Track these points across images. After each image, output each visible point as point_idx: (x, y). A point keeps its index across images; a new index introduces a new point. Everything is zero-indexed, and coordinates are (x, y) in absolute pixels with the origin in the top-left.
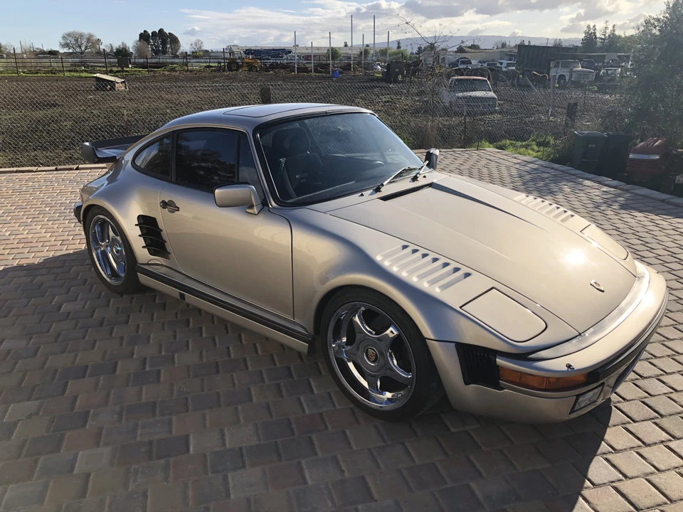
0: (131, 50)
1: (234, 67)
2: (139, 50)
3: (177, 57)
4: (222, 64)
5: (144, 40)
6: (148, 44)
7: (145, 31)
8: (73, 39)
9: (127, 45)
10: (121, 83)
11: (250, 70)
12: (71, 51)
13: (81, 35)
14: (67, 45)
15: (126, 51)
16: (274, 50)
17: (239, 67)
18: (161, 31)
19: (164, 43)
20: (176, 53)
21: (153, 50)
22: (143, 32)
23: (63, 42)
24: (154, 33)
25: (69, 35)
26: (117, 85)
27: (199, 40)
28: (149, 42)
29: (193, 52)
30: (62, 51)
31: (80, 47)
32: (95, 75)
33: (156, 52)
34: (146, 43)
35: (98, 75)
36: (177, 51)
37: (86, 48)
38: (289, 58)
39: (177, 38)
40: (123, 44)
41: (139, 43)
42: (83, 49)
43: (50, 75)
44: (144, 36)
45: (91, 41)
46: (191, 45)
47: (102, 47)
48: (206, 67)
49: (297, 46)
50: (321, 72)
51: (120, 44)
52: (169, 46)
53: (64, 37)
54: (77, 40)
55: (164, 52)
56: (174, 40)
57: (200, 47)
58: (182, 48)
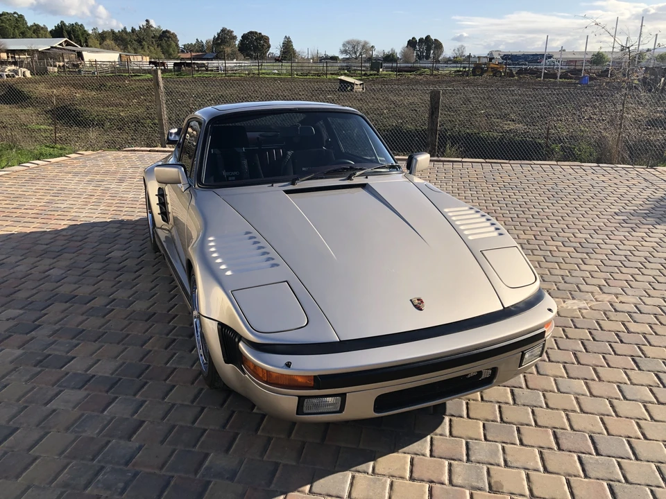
0: (398, 56)
1: (478, 72)
2: (405, 55)
3: (438, 62)
4: (467, 69)
5: (411, 46)
6: (414, 50)
7: (413, 38)
8: (351, 47)
9: (396, 51)
10: (360, 84)
11: (495, 75)
12: (348, 56)
13: (358, 43)
14: (345, 52)
15: (393, 56)
16: (533, 55)
17: (483, 72)
18: (428, 37)
19: (428, 50)
20: (438, 58)
21: (417, 55)
22: (411, 39)
23: (342, 48)
24: (421, 40)
25: (348, 43)
26: (355, 87)
27: (462, 46)
28: (415, 48)
29: (454, 58)
30: (341, 57)
31: (355, 53)
32: (339, 78)
33: (420, 57)
34: (412, 49)
35: (343, 78)
36: (439, 56)
37: (361, 54)
38: (548, 64)
39: (441, 44)
40: (392, 50)
41: (406, 49)
42: (358, 55)
43: (317, 77)
44: (412, 43)
45: (366, 48)
46: (454, 50)
47: (375, 54)
48: (455, 72)
49: (564, 50)
50: (571, 78)
51: (390, 50)
52: (432, 52)
53: (344, 45)
54: (354, 47)
55: (428, 57)
56: (438, 45)
57: (462, 52)
58: (444, 54)
